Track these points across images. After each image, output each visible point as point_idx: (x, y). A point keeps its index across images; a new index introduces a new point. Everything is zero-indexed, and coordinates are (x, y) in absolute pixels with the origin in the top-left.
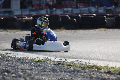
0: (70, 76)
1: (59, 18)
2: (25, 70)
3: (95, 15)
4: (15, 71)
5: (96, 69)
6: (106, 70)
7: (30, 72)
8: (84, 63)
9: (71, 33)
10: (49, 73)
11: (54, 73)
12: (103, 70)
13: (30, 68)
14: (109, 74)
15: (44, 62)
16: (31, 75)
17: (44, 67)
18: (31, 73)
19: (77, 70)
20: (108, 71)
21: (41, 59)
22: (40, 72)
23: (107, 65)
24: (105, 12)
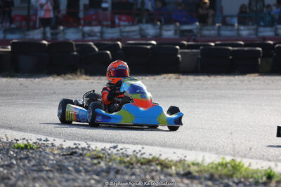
0: (98, 182)
1: (72, 48)
3: (154, 42)
6: (181, 169)
7: (5, 171)
8: (130, 152)
9: (98, 83)
10: (51, 175)
11: (61, 175)
12: (173, 168)
13: (6, 163)
14: (188, 178)
15: (37, 148)
16: (9, 179)
17: (38, 161)
18: (8, 173)
19: (114, 168)
20: (186, 171)
21: (31, 142)
22: (29, 173)
23: (183, 158)
24: (177, 37)
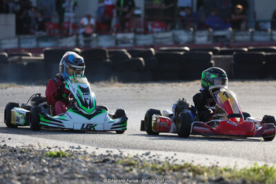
1: (105, 54)
2: (26, 176)
3: (187, 48)
4: (5, 177)
5: (191, 174)
6: (213, 175)
7: (38, 180)
8: (162, 159)
9: (132, 90)
10: (83, 183)
11: (93, 183)
12: (206, 174)
13: (38, 171)
15: (70, 156)
17: (70, 169)
18: (39, 181)
19: (146, 175)
20: (218, 177)
21: (63, 150)
22: (62, 181)
23: (216, 164)
24: (210, 43)
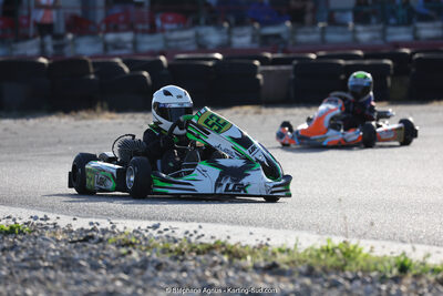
0: (127, 283)
1: (88, 68)
3: (218, 56)
5: (225, 258)
6: (261, 259)
8: (179, 234)
9: (131, 124)
10: (52, 274)
11: (69, 275)
12: (249, 258)
14: (272, 274)
15: (30, 232)
17: (31, 252)
19: (153, 261)
20: (270, 262)
21: (20, 222)
22: (17, 272)
23: (265, 241)
24: (255, 46)
